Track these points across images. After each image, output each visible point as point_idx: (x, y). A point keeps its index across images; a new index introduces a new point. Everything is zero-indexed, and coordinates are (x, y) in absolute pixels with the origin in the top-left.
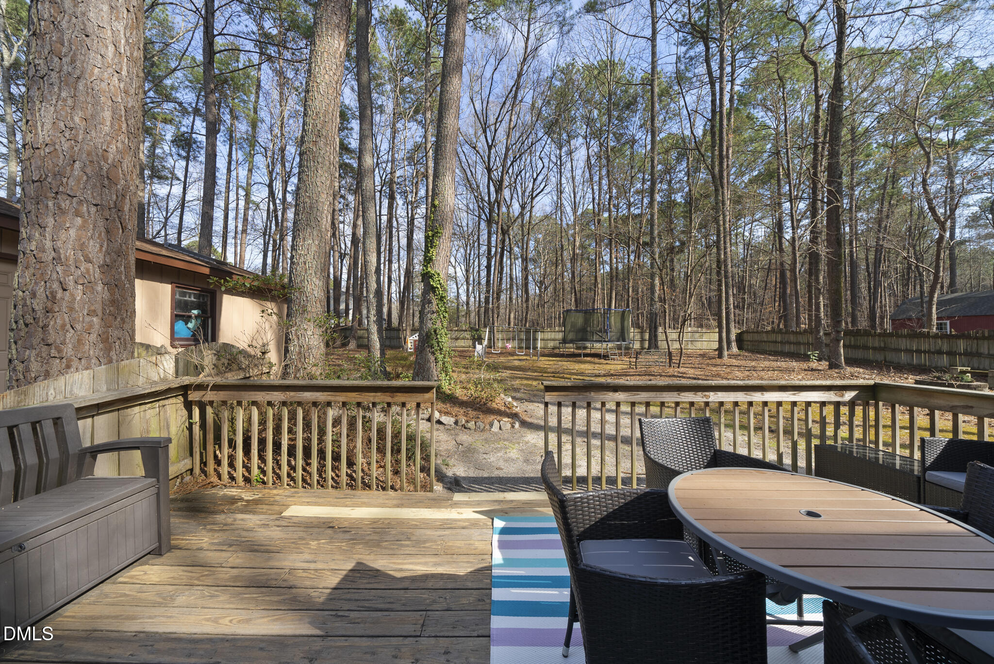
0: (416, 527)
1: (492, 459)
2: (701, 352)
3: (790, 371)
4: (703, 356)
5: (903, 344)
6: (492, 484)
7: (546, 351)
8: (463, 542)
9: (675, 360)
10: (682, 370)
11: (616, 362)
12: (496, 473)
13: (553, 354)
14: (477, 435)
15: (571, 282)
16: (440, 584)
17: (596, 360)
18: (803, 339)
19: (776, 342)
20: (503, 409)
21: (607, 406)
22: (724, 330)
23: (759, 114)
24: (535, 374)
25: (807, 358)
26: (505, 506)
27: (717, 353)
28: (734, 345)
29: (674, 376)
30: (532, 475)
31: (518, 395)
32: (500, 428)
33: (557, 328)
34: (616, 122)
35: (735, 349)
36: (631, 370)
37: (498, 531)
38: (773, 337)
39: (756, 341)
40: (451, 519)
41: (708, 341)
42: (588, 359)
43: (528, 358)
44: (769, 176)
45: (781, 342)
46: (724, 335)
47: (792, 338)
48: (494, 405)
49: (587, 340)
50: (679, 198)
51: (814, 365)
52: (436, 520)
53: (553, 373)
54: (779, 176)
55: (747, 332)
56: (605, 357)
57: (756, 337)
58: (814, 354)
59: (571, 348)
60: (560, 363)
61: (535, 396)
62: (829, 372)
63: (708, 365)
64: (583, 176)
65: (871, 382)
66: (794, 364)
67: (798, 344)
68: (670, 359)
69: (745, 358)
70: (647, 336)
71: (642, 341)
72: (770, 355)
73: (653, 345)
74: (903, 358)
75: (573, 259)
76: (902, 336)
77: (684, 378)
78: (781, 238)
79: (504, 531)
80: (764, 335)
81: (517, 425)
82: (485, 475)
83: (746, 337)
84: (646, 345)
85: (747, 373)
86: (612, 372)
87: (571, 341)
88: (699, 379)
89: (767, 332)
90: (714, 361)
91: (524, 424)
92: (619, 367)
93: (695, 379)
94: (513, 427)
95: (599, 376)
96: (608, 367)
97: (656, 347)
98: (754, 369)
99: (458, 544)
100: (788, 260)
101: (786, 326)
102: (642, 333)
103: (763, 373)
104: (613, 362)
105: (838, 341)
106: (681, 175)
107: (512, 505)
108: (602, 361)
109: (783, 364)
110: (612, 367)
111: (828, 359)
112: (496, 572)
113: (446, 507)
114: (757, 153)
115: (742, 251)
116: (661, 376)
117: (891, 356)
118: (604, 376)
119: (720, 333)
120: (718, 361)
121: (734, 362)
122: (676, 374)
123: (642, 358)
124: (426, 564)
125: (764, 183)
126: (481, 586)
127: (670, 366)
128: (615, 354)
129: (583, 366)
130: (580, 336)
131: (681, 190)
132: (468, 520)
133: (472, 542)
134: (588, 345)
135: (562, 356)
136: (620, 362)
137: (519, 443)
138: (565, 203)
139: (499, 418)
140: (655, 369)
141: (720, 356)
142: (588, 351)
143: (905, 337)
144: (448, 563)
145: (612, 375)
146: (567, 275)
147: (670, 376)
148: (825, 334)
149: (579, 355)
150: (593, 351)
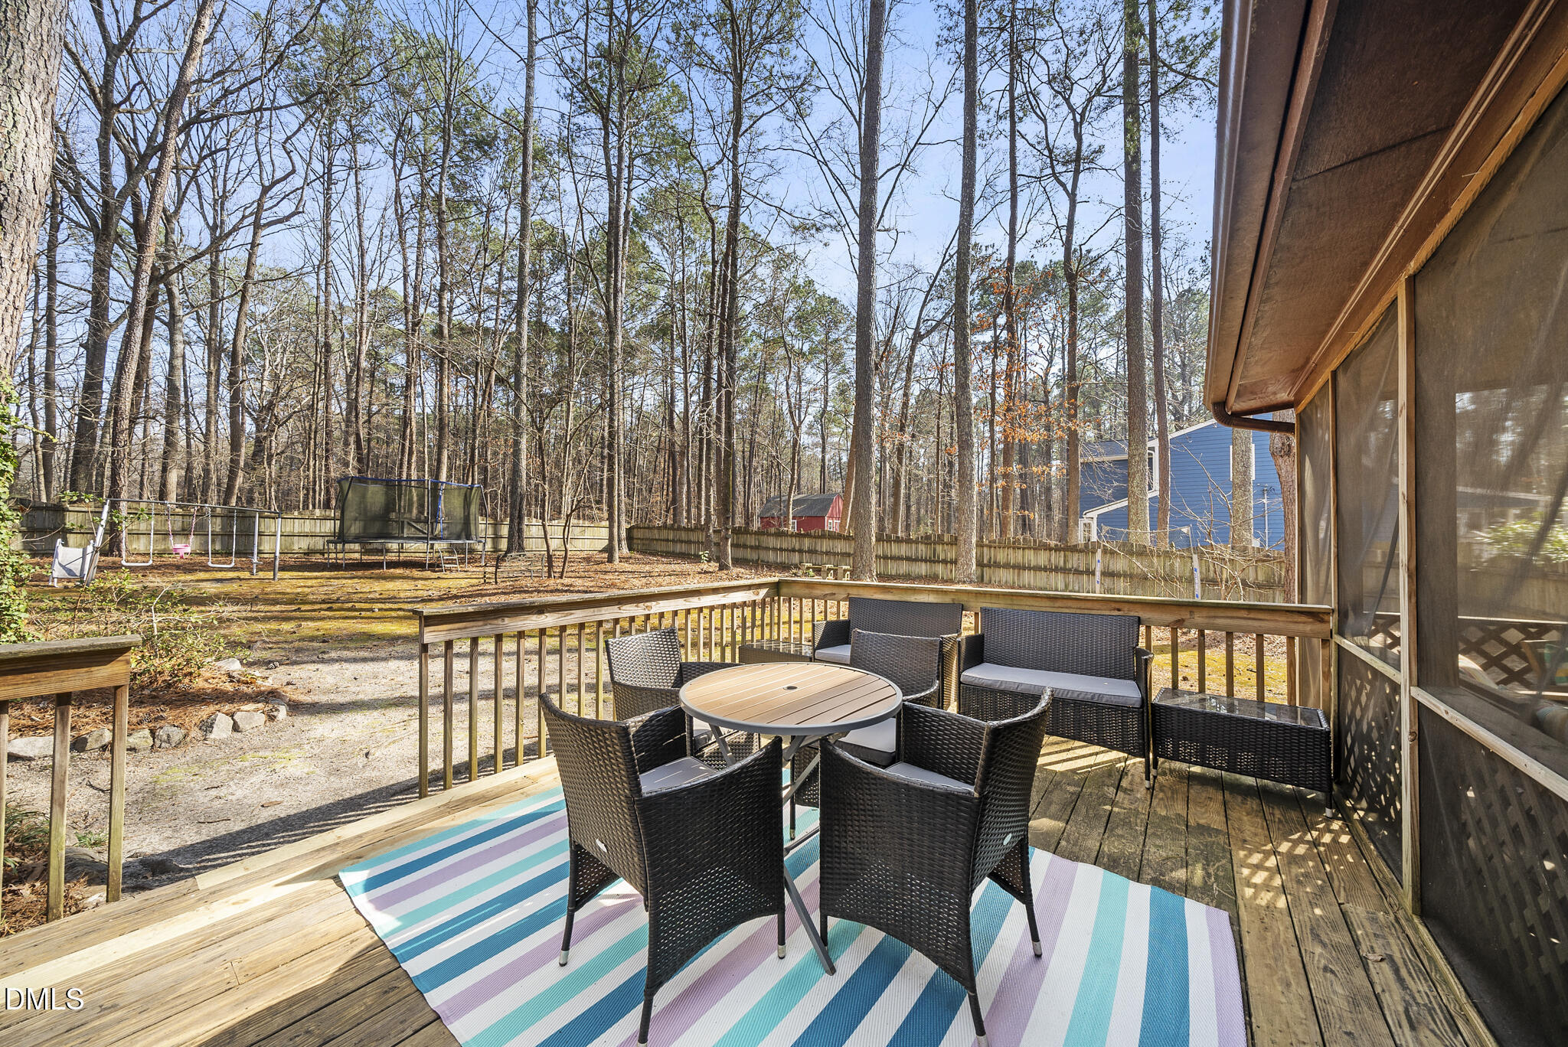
0: (117, 979)
1: (239, 794)
2: (584, 555)
3: (684, 574)
4: (588, 560)
5: (772, 542)
6: (267, 836)
7: (290, 560)
8: (286, 940)
9: (558, 565)
10: (566, 581)
11: (454, 575)
12: (265, 816)
13: (306, 564)
14: (163, 759)
15: (348, 421)
16: (279, 1021)
17: (416, 573)
18: (693, 537)
19: (667, 540)
20: (229, 687)
21: (456, 649)
22: (616, 524)
23: (653, 246)
24: (278, 608)
25: (697, 559)
26: (348, 850)
27: (606, 555)
28: (624, 543)
29: (557, 591)
30: (359, 792)
31: (254, 655)
32: (236, 728)
33: (318, 512)
34: (456, 159)
35: (625, 551)
36: (487, 587)
37: (361, 888)
38: (664, 534)
39: (647, 539)
40: (221, 923)
41: (591, 538)
42: (399, 571)
43: (246, 575)
44: (660, 331)
45: (673, 541)
46: (616, 530)
47: (684, 536)
48: (199, 684)
49: (390, 537)
50: (552, 322)
51: (705, 566)
52: (173, 943)
53: (324, 602)
54: (672, 335)
55: (637, 527)
56: (434, 566)
57: (648, 534)
58: (704, 554)
59: (354, 552)
60: (335, 582)
61: (298, 650)
62: (720, 574)
63: (596, 572)
64: (382, 222)
65: (776, 579)
66: (687, 567)
67: (689, 542)
68: (550, 566)
69: (638, 561)
70: (505, 531)
71: (496, 538)
72: (662, 556)
73: (516, 545)
74: (771, 556)
75: (354, 378)
76: (769, 534)
77: (572, 592)
78: (672, 412)
79: (371, 884)
80: (656, 531)
81: (282, 713)
82: (237, 828)
83: (637, 534)
84: (504, 545)
85: (644, 580)
86: (454, 592)
87: (356, 539)
88: (591, 592)
89: (659, 528)
90: (603, 566)
91: (295, 708)
92: (464, 583)
93: (586, 592)
94: (272, 718)
95: (431, 600)
96: (443, 584)
97: (521, 548)
98: (649, 574)
99: (276, 947)
100: (678, 440)
101: (675, 521)
102: (496, 525)
103: (660, 579)
104: (449, 575)
105: (727, 539)
106: (558, 290)
107: (365, 841)
108: (428, 574)
109: (677, 568)
110: (451, 583)
111: (718, 560)
112: (392, 944)
113: (191, 908)
114: (651, 297)
115: (629, 419)
116: (539, 592)
117: (763, 555)
118: (441, 599)
119: (611, 528)
120: (608, 567)
121: (627, 567)
122: (560, 587)
123: (506, 566)
124: (209, 1016)
125: (657, 338)
126: (376, 975)
127: (549, 576)
128: (452, 562)
129: (391, 585)
130: (376, 528)
131: (555, 310)
132: (273, 903)
133: (310, 929)
134: (394, 545)
135: (335, 567)
136: (463, 575)
137: (300, 746)
138: (337, 261)
139: (227, 707)
140: (527, 583)
141: (610, 560)
142: (392, 557)
143: (772, 535)
144: (273, 985)
145: (456, 597)
146: (338, 408)
147: (552, 591)
148: (714, 531)
149: (378, 565)
150: (403, 557)
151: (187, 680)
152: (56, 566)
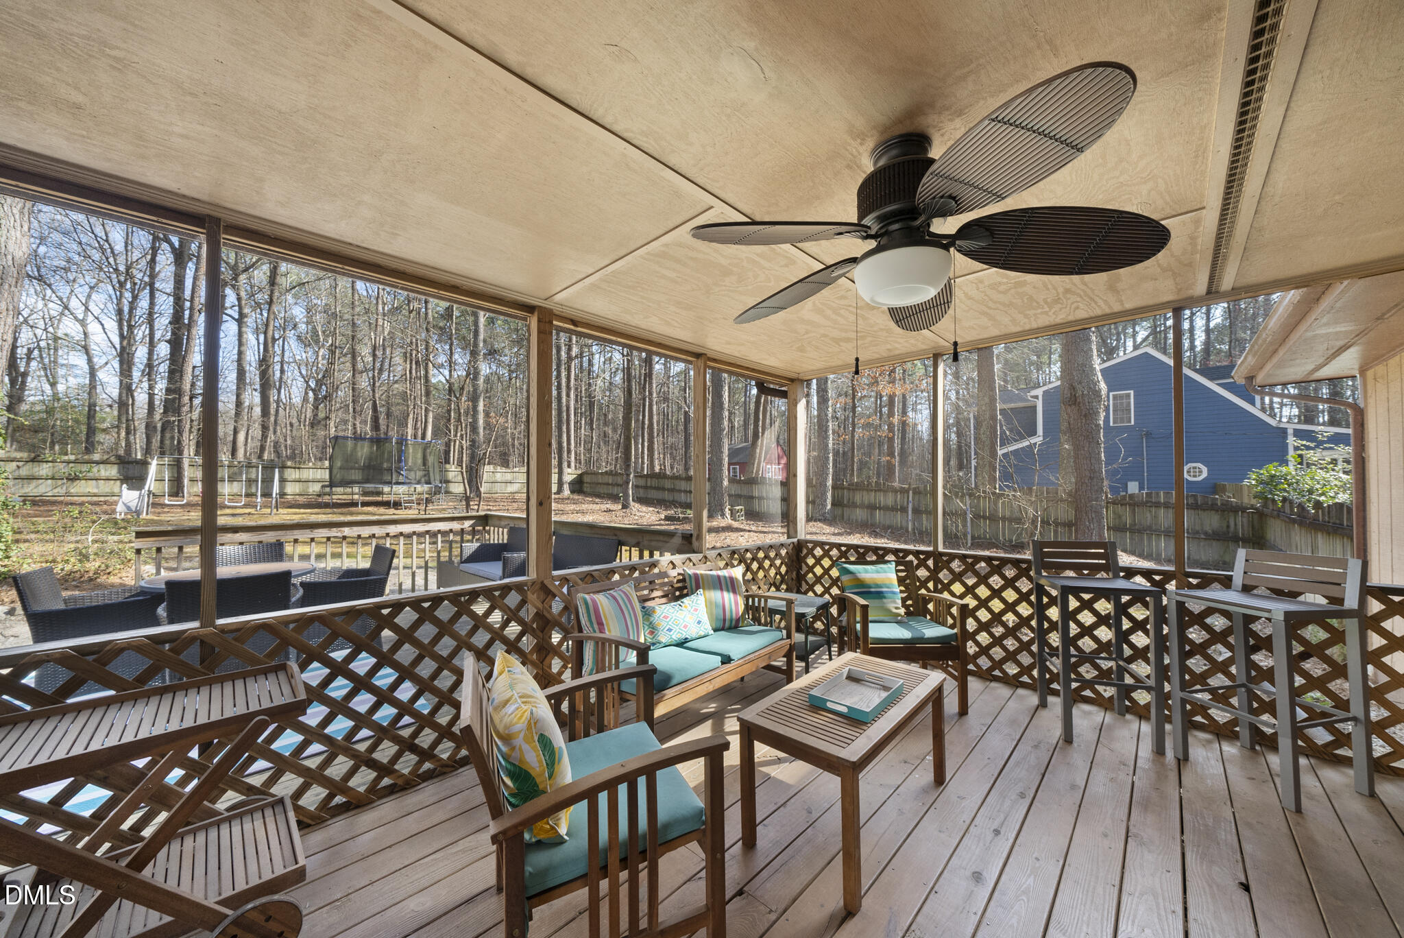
7: (303, 500)
17: (381, 510)
28: (566, 487)
33: (314, 464)
35: (566, 492)
38: (606, 479)
42: (370, 509)
45: (612, 485)
55: (586, 473)
56: (397, 505)
59: (348, 494)
73: (473, 488)
80: (600, 476)
87: (349, 484)
89: (602, 474)
117: (677, 496)
128: (410, 502)
130: (366, 475)
135: (326, 506)
149: (355, 504)
151: (105, 577)
152: (120, 504)
